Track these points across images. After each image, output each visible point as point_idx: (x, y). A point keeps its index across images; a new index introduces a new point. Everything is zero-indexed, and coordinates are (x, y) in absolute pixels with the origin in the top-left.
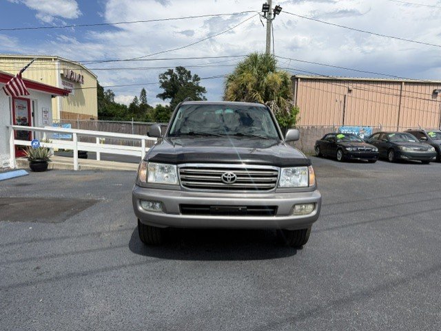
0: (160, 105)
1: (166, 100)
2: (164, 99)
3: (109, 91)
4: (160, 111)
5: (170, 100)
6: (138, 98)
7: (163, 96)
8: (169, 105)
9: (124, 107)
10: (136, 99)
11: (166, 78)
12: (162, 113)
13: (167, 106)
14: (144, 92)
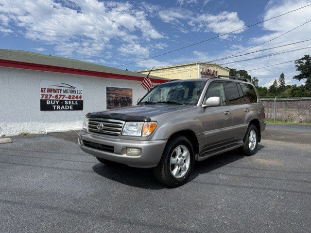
0: (295, 85)
1: (302, 80)
2: (300, 79)
3: (254, 78)
4: (294, 90)
5: (306, 80)
6: (278, 81)
7: (299, 77)
8: (304, 84)
9: (265, 89)
10: (275, 82)
11: (302, 62)
12: (297, 91)
13: (302, 85)
14: (282, 76)
